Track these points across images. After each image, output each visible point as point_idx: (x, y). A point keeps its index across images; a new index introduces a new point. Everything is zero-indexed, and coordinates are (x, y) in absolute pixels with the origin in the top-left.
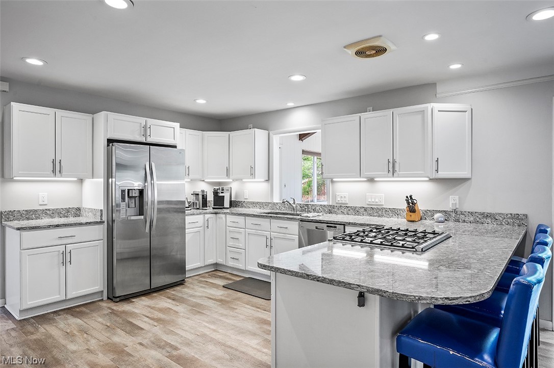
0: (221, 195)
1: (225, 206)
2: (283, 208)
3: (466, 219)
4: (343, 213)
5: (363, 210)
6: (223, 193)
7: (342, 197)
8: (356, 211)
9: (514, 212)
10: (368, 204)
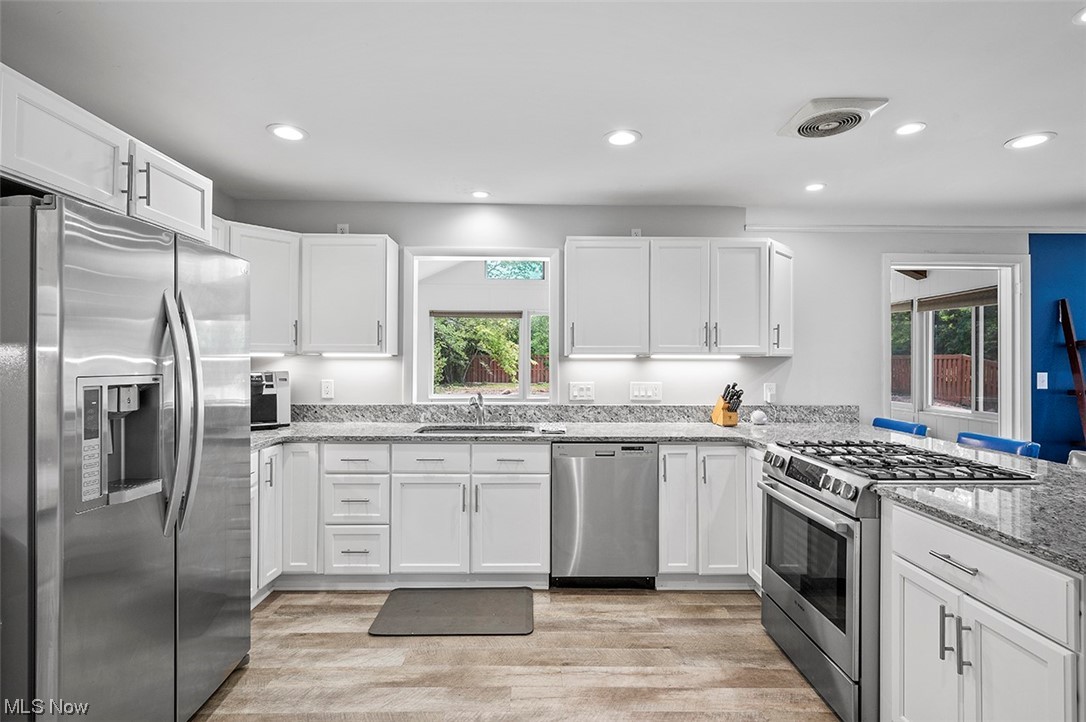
0: (266, 391)
1: (280, 421)
2: (445, 417)
3: (789, 417)
4: (587, 419)
5: (626, 411)
6: (272, 386)
7: (582, 389)
8: (613, 414)
9: (845, 404)
10: (633, 401)
